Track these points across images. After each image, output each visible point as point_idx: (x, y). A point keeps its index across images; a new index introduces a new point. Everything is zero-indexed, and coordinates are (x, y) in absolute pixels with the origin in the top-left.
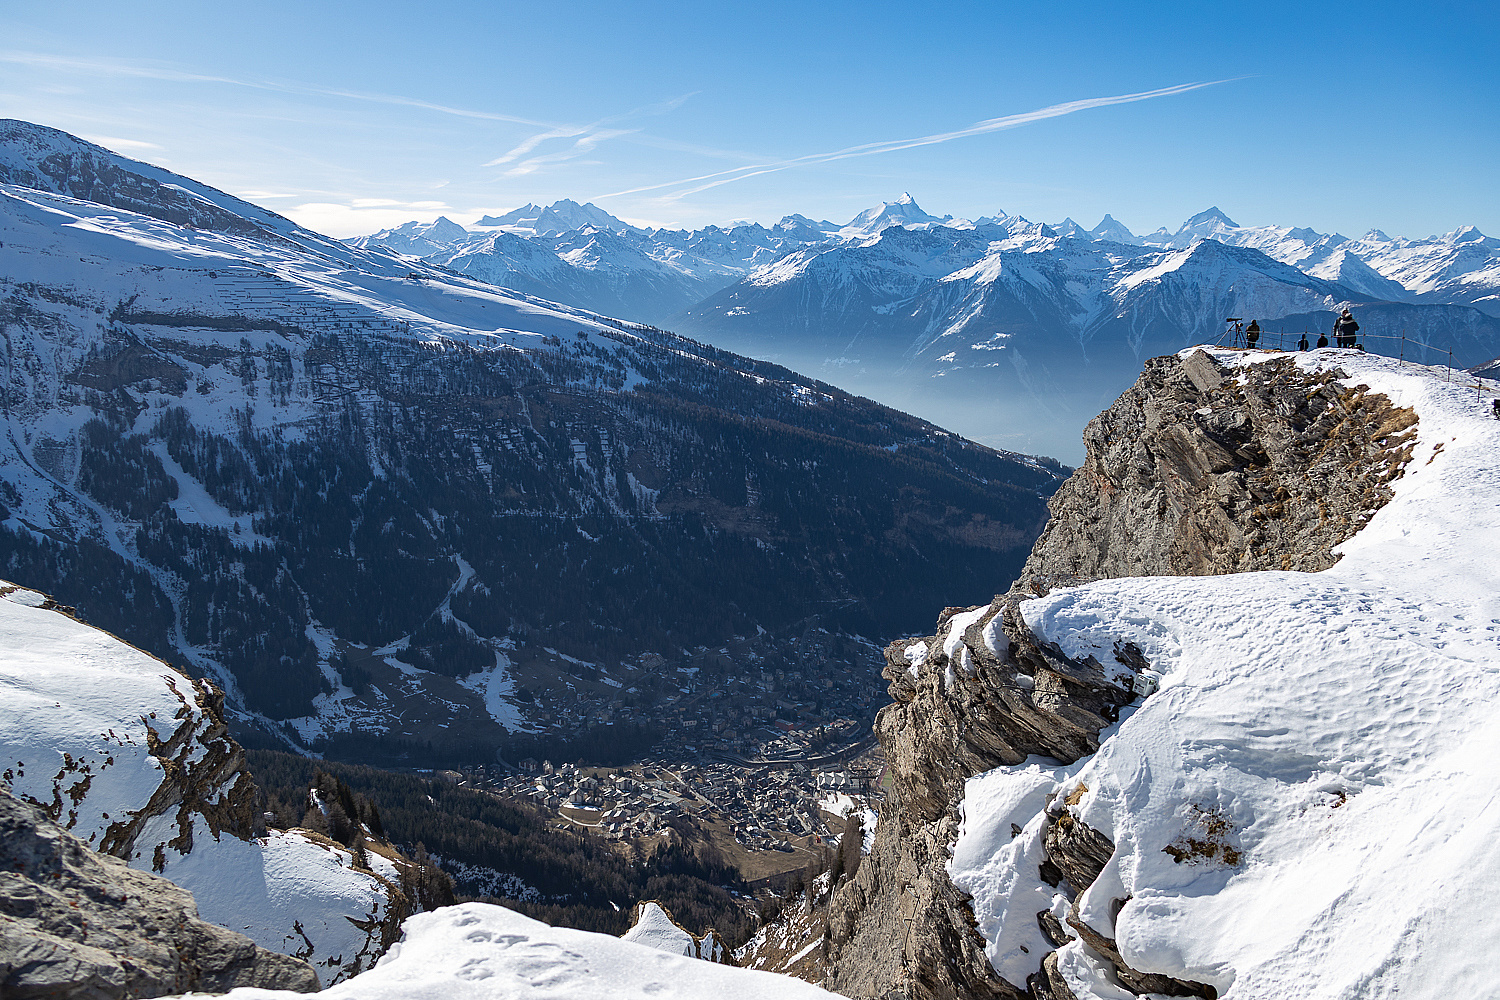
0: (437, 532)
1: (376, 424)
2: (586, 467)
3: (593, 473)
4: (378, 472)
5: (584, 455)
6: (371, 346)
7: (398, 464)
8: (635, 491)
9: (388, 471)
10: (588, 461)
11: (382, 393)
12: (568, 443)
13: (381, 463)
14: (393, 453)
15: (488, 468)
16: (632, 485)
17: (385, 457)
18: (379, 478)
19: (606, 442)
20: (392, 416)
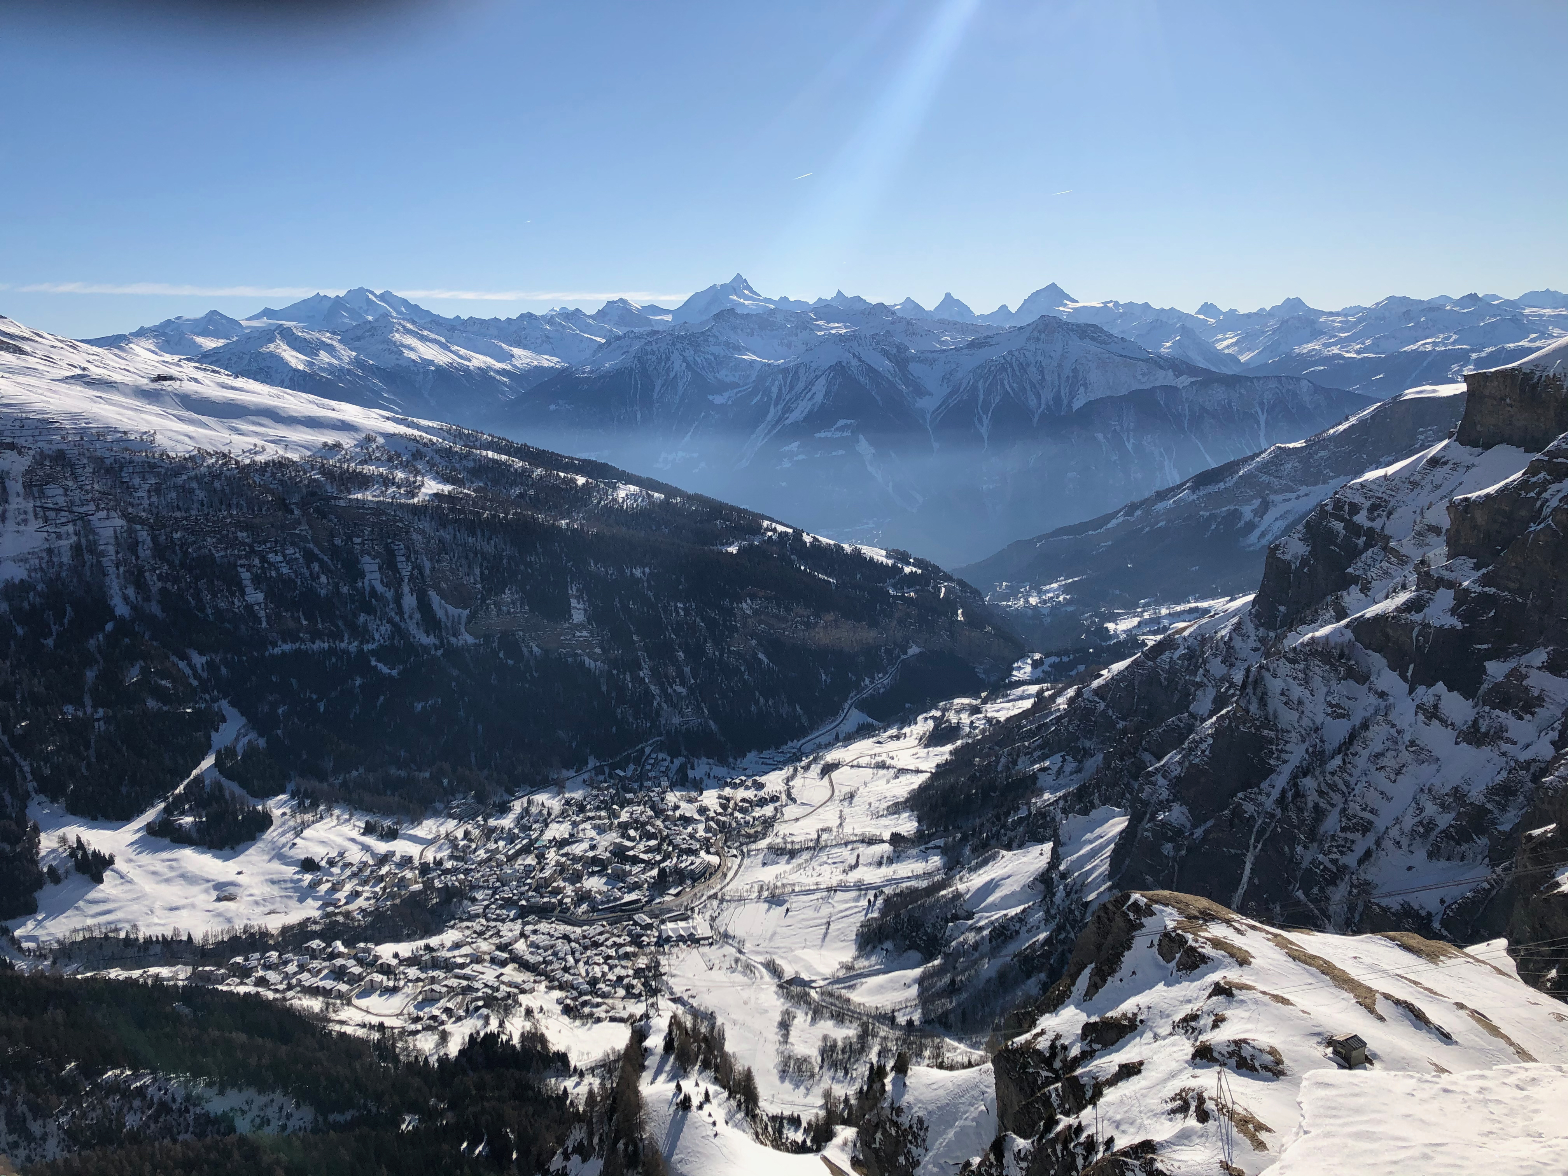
0: (196, 676)
1: (117, 553)
2: (380, 588)
3: (389, 595)
4: (121, 609)
5: (377, 575)
6: (108, 462)
7: (147, 599)
8: (440, 613)
9: (134, 608)
10: (382, 581)
11: (124, 515)
12: (358, 562)
13: (126, 598)
14: (140, 584)
15: (260, 597)
16: (435, 607)
17: (131, 592)
18: (122, 618)
19: (403, 559)
20: (137, 543)
